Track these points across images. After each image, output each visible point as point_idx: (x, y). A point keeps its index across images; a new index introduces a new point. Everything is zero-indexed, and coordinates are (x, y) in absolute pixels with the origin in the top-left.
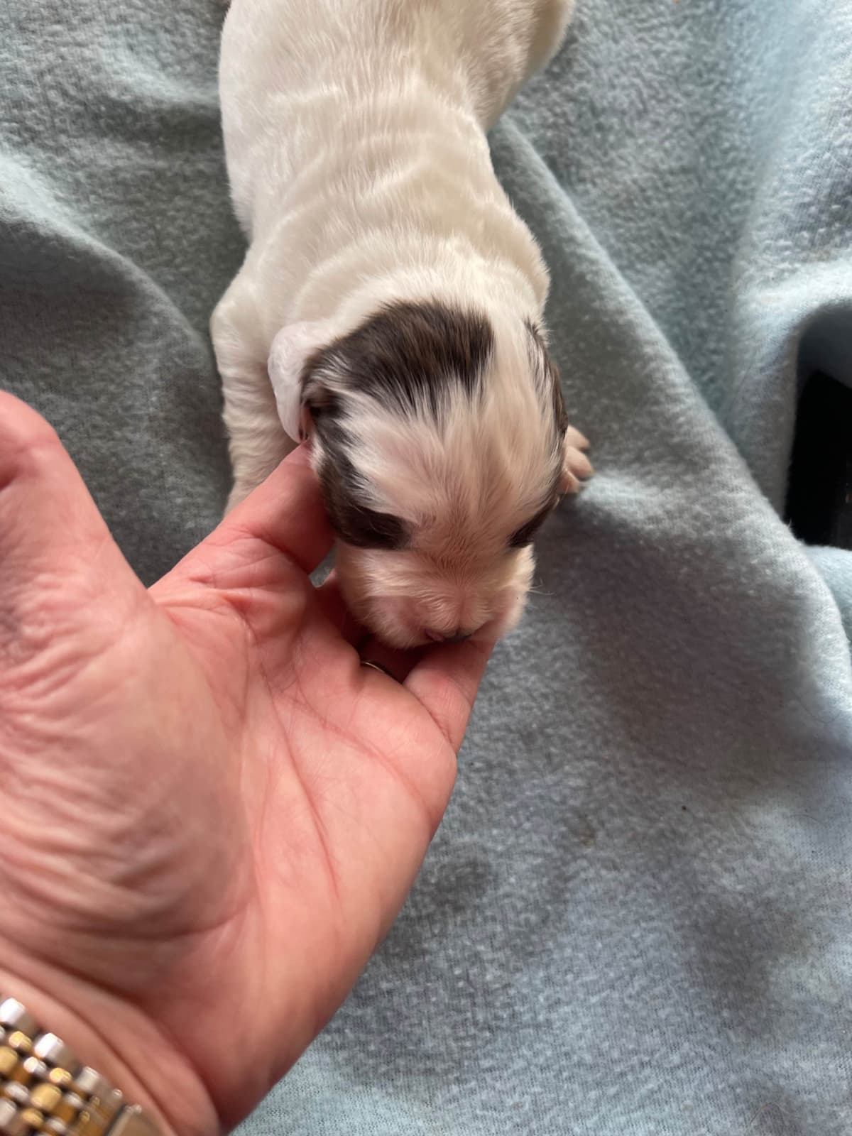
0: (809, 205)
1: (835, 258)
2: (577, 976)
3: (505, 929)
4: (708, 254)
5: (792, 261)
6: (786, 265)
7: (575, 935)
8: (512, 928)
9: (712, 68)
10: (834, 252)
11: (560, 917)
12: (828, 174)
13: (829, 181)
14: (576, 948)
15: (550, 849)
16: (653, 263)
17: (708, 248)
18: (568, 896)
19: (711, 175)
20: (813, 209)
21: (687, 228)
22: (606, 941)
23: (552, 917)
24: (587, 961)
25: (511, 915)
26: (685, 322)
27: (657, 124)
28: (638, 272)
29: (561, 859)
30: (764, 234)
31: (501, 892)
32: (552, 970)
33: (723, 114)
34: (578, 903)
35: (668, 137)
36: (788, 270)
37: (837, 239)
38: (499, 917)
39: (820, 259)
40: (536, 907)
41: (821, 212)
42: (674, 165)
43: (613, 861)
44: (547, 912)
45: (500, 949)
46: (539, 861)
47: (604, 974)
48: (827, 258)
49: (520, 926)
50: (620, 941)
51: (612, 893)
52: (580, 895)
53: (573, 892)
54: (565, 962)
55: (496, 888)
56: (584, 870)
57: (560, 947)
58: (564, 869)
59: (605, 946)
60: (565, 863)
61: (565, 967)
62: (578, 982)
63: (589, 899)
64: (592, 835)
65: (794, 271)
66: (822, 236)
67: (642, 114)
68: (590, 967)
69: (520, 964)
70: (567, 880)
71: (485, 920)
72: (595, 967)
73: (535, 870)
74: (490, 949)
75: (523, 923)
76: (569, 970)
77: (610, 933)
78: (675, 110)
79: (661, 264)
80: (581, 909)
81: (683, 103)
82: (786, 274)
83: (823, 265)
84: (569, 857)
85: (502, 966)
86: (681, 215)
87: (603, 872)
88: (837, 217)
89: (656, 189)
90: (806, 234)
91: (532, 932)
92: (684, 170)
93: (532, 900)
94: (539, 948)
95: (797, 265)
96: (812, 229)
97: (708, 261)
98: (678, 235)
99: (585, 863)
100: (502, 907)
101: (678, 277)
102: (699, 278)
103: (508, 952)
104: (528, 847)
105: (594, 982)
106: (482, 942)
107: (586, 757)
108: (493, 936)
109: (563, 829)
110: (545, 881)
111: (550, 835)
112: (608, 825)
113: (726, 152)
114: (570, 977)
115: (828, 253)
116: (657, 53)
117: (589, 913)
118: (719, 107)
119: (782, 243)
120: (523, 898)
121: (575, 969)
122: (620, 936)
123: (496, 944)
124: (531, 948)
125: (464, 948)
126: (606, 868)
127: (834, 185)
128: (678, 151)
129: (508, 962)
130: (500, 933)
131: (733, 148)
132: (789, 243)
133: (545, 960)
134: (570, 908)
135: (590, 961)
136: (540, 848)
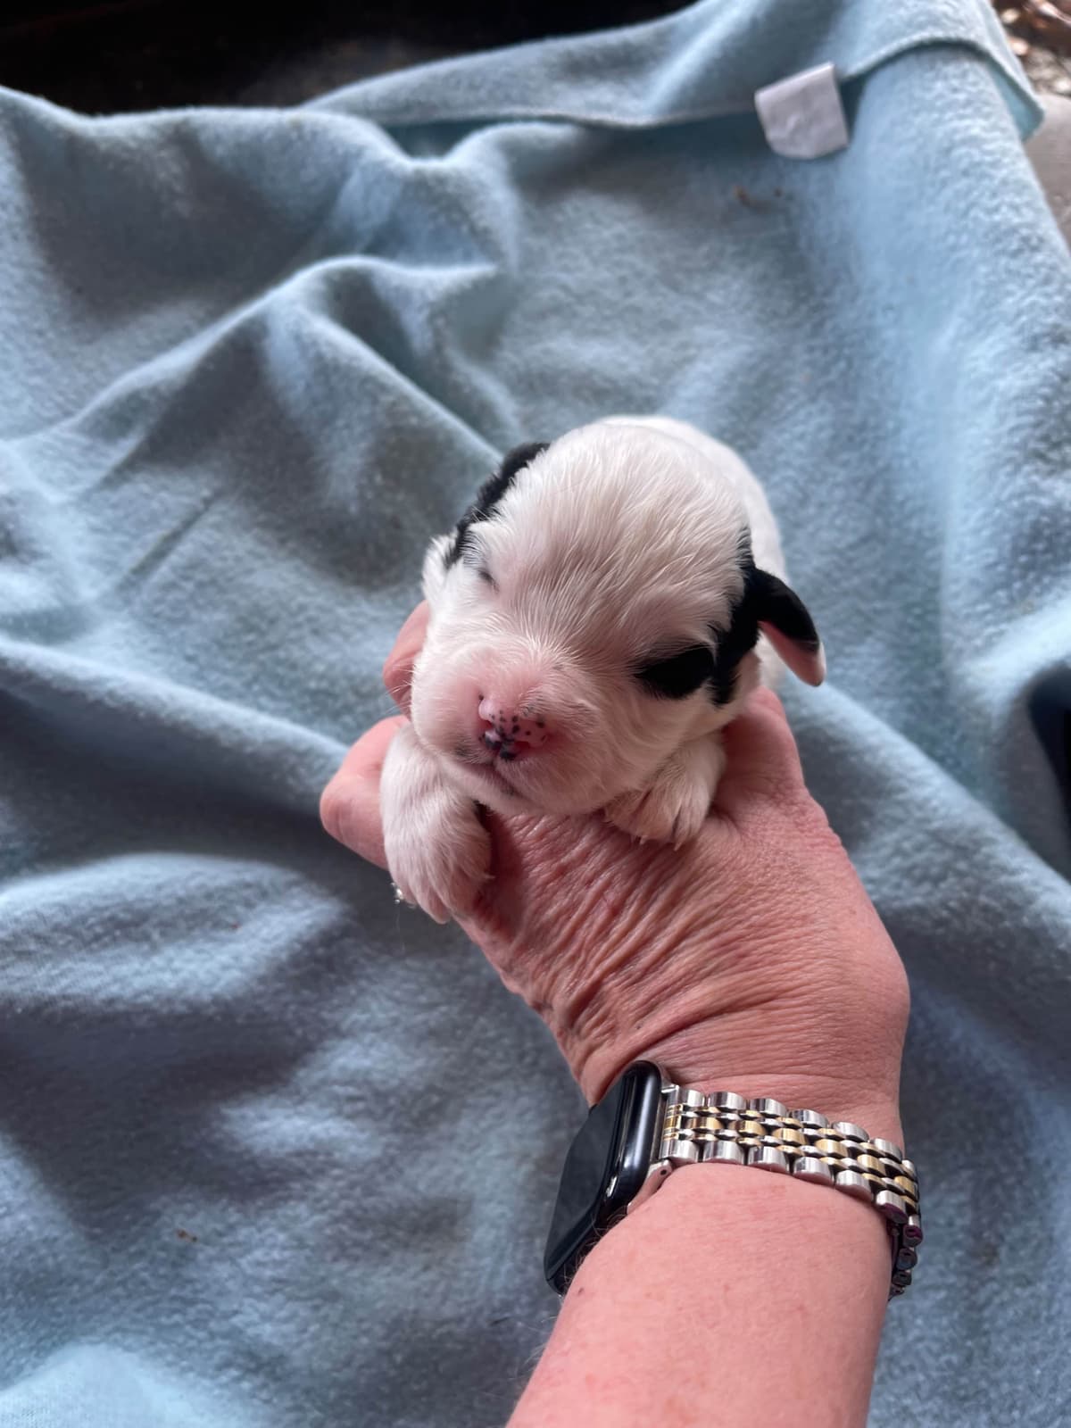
0: (996, 564)
1: (1040, 608)
2: (1023, 1410)
3: (928, 1377)
4: (917, 611)
5: (996, 623)
6: (991, 630)
7: (1007, 1367)
8: (935, 1374)
9: (862, 427)
10: (1036, 601)
11: (986, 1350)
12: (1005, 529)
13: (1007, 537)
14: (1013, 1380)
15: (952, 1279)
16: (860, 642)
17: (914, 605)
18: (986, 1326)
19: (894, 532)
20: (1001, 568)
21: (885, 593)
22: (1043, 1365)
23: (976, 1353)
24: (1028, 1392)
25: (930, 1361)
26: (915, 688)
27: (822, 505)
28: (849, 656)
29: (968, 1286)
30: (959, 603)
31: (910, 1337)
32: (995, 1410)
33: (887, 468)
34: (1000, 1331)
35: (836, 515)
36: (995, 634)
37: (1037, 589)
38: (917, 1365)
39: (1025, 613)
40: (954, 1345)
41: (1011, 567)
42: (851, 538)
43: (1024, 1276)
44: (970, 1348)
45: (929, 1398)
46: (942, 1294)
47: (1051, 1400)
48: (1032, 610)
49: (943, 1370)
50: (1058, 1361)
51: (1033, 1312)
52: (1000, 1323)
53: (992, 1320)
54: (1005, 1400)
55: (904, 1334)
56: (997, 1293)
57: (996, 1383)
58: (973, 1297)
59: (1043, 1370)
60: (973, 1291)
61: (1007, 1404)
62: (1026, 1417)
63: (1011, 1324)
64: (994, 1253)
65: (1001, 633)
66: (1020, 591)
67: (804, 502)
68: (1033, 1398)
69: (956, 1411)
70: (981, 1308)
71: (903, 1371)
72: (1039, 1396)
73: (943, 1306)
74: (917, 1401)
75: (945, 1366)
76: (1012, 1407)
77: (1044, 1355)
78: (837, 485)
79: (870, 640)
80: (1005, 1338)
81: (841, 475)
82: (994, 639)
83: (1030, 618)
84: (976, 1283)
85: (936, 1417)
86: (874, 584)
87: (1018, 1291)
88: (1028, 567)
89: (840, 569)
90: (1002, 594)
91: (959, 1373)
92: (865, 540)
93: (946, 1340)
94: (972, 1391)
95: (1003, 626)
96: (1006, 585)
97: (919, 617)
98: (878, 605)
99: (995, 1286)
100: (917, 1354)
101: (893, 646)
102: (915, 639)
103: (939, 1401)
104: (925, 1282)
105: (1044, 1413)
106: (906, 1394)
107: (961, 1167)
108: (917, 1386)
109: (958, 1253)
110: (956, 1315)
111: (947, 1264)
112: (1008, 1238)
113: (902, 504)
114: (1016, 1414)
115: (1031, 605)
116: (801, 437)
117: (1016, 1340)
118: (881, 464)
119: (980, 608)
120: (937, 1340)
121: (1019, 1404)
122: (1056, 1355)
123: (924, 1395)
124: (962, 1393)
125: (889, 1405)
126: (1020, 1285)
127: (1014, 539)
128: (851, 524)
129: (942, 1411)
130: (924, 1382)
131: (908, 498)
132: (987, 606)
133: (984, 1402)
134: (993, 1338)
135: (1032, 1391)
136: (939, 1280)
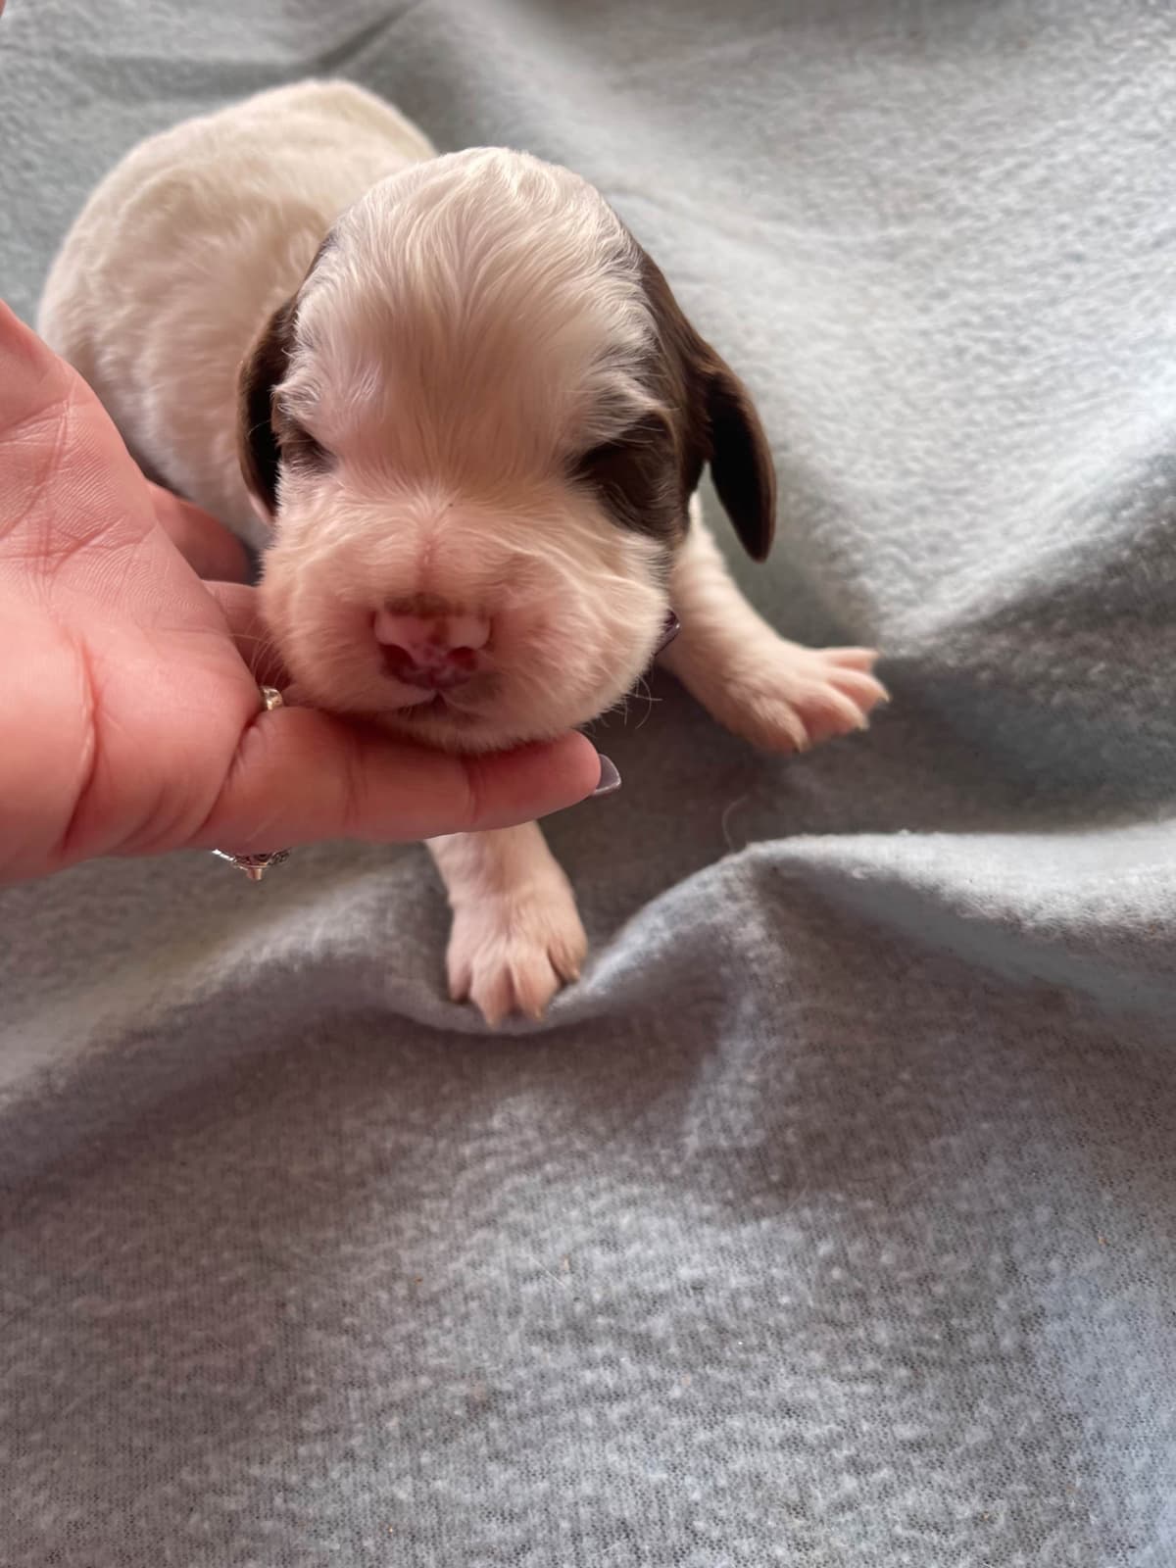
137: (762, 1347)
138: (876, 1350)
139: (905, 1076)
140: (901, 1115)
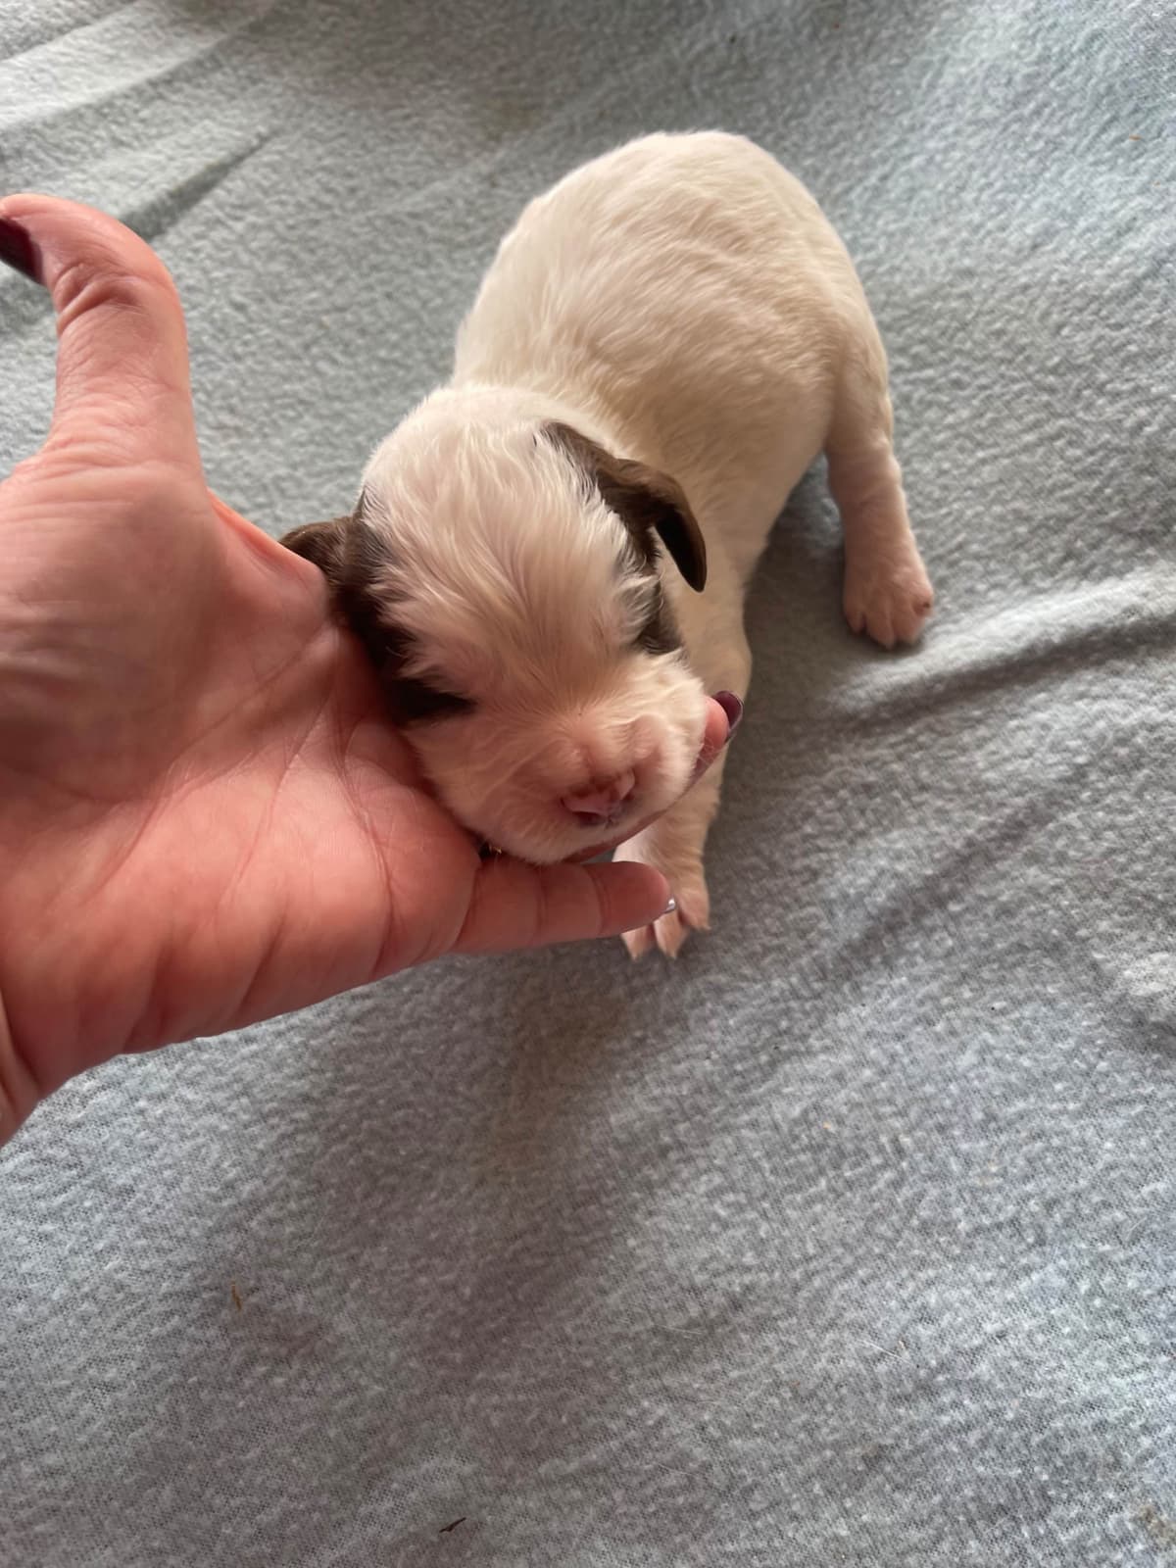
137: (1061, 1367)
138: (1141, 1348)
139: (1109, 1145)
140: (1113, 1175)
